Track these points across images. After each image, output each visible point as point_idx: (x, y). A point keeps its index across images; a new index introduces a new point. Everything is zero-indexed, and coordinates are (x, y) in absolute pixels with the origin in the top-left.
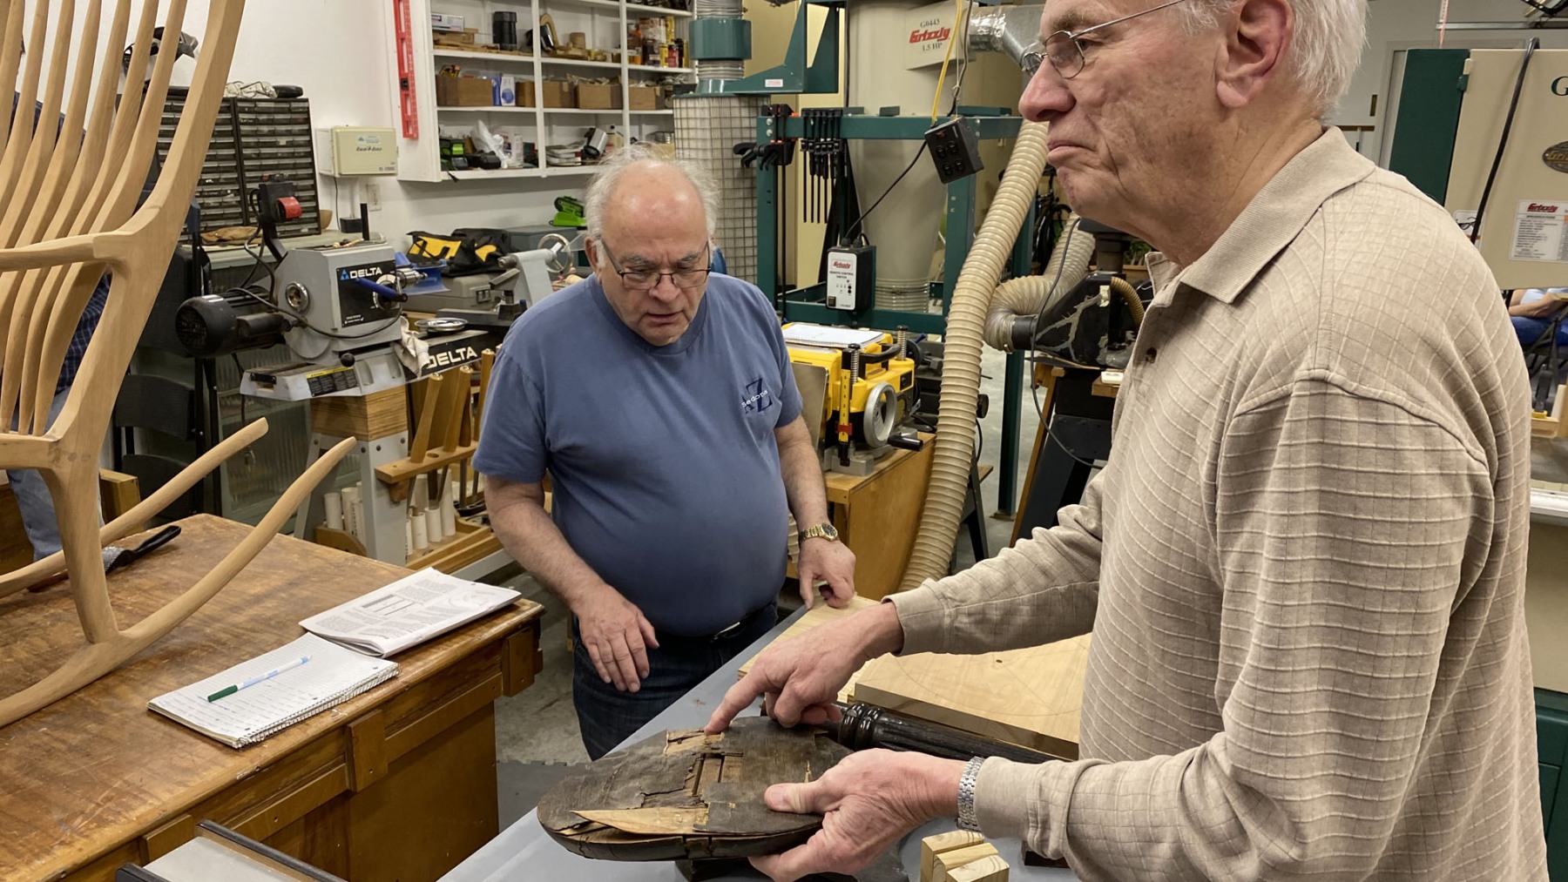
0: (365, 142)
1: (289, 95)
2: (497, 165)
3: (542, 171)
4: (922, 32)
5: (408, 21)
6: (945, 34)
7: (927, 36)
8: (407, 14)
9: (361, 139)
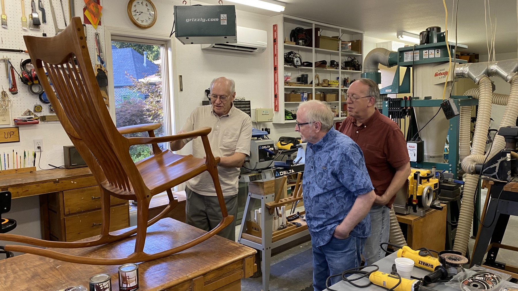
0: (264, 113)
4: (439, 73)
5: (277, 78)
6: (446, 73)
9: (263, 112)
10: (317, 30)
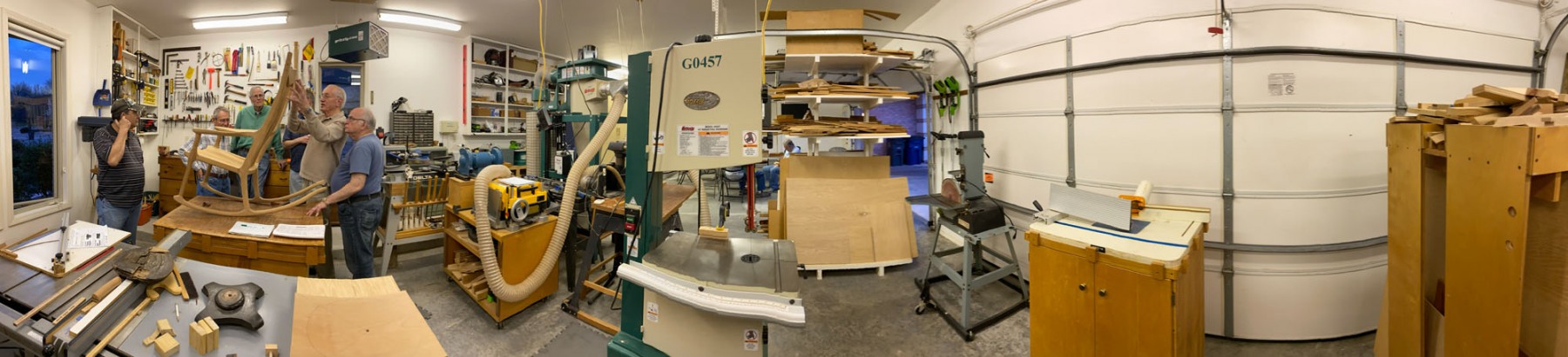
1: (430, 112)
2: (489, 131)
3: (506, 133)
4: (588, 89)
5: (465, 95)
6: (593, 90)
7: (589, 91)
9: (449, 124)
10: (511, 51)
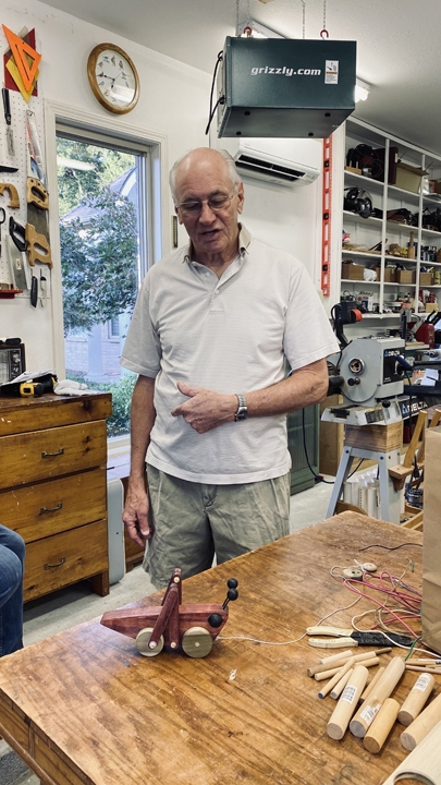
3: (381, 315)
5: (329, 234)
8: (329, 231)
10: (393, 150)
